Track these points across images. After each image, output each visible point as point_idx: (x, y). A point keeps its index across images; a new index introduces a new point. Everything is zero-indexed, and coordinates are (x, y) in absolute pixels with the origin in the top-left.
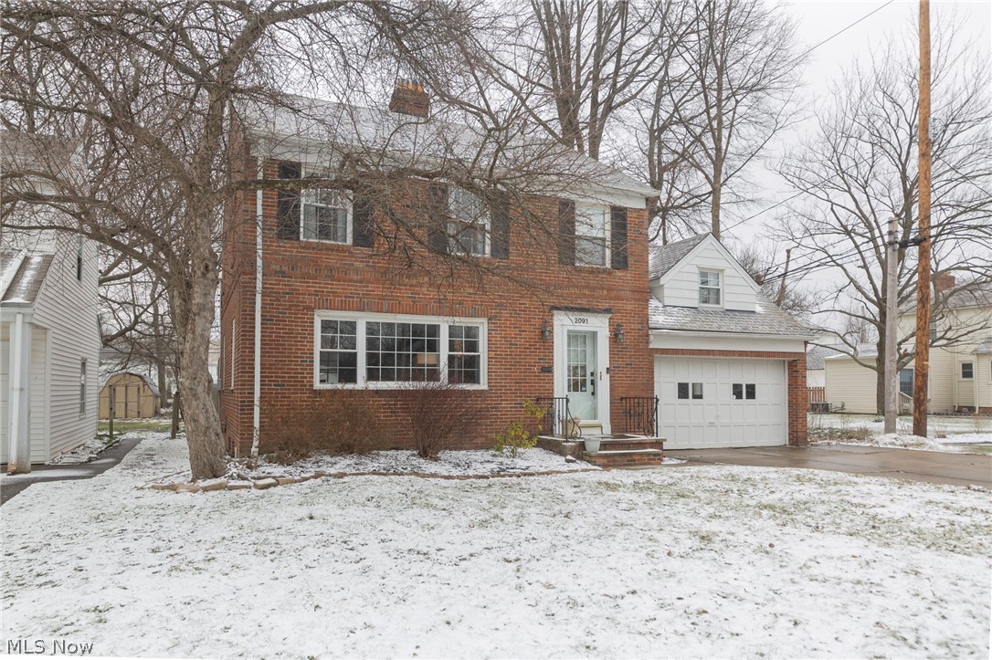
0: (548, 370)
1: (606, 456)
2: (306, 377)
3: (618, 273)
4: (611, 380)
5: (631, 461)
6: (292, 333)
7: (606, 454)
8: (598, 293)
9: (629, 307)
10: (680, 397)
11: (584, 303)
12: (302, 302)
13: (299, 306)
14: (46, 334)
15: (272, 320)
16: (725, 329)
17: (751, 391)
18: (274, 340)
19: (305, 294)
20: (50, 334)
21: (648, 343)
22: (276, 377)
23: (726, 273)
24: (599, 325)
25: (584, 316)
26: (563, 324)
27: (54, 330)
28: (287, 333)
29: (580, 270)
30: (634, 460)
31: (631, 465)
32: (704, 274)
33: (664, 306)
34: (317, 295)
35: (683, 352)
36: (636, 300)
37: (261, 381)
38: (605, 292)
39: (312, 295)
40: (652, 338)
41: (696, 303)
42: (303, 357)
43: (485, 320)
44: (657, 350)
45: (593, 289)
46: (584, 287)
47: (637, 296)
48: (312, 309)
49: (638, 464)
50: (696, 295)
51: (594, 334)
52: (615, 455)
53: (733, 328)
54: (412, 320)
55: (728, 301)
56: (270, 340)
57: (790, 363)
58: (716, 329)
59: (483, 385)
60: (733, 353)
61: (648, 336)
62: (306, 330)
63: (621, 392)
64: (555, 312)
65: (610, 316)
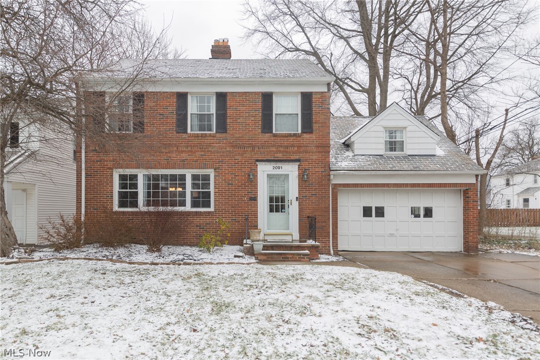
0: (255, 199)
1: (265, 254)
2: (108, 205)
3: (305, 136)
4: (299, 205)
5: (284, 258)
6: (101, 182)
7: (266, 253)
8: (290, 149)
9: (314, 157)
10: (364, 216)
11: (280, 156)
12: (106, 165)
13: (105, 167)
14: (35, 186)
15: (91, 175)
16: (397, 169)
17: (428, 213)
18: (92, 186)
19: (108, 161)
20: (37, 186)
21: (329, 180)
22: (93, 205)
23: (408, 129)
24: (291, 170)
25: (279, 164)
26: (264, 170)
27: (39, 184)
28: (99, 182)
29: (275, 135)
30: (288, 258)
31: (285, 261)
32: (391, 132)
33: (355, 156)
34: (114, 161)
35: (362, 185)
36: (320, 152)
37: (85, 207)
38: (296, 149)
39: (111, 161)
40: (332, 177)
41: (382, 152)
42: (107, 194)
43: (212, 170)
44: (340, 185)
45: (287, 147)
46: (279, 146)
47: (320, 149)
48: (111, 169)
49: (290, 261)
50: (383, 146)
51: (287, 176)
52: (272, 254)
53: (405, 167)
54: (169, 172)
55: (409, 150)
56: (90, 186)
57: (464, 191)
58: (389, 169)
59: (212, 209)
60: (406, 185)
61: (329, 175)
62: (108, 180)
63: (307, 213)
64: (257, 163)
65: (298, 163)
